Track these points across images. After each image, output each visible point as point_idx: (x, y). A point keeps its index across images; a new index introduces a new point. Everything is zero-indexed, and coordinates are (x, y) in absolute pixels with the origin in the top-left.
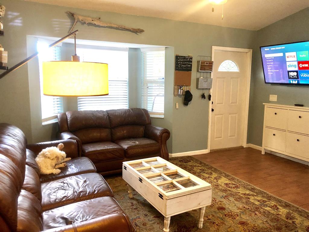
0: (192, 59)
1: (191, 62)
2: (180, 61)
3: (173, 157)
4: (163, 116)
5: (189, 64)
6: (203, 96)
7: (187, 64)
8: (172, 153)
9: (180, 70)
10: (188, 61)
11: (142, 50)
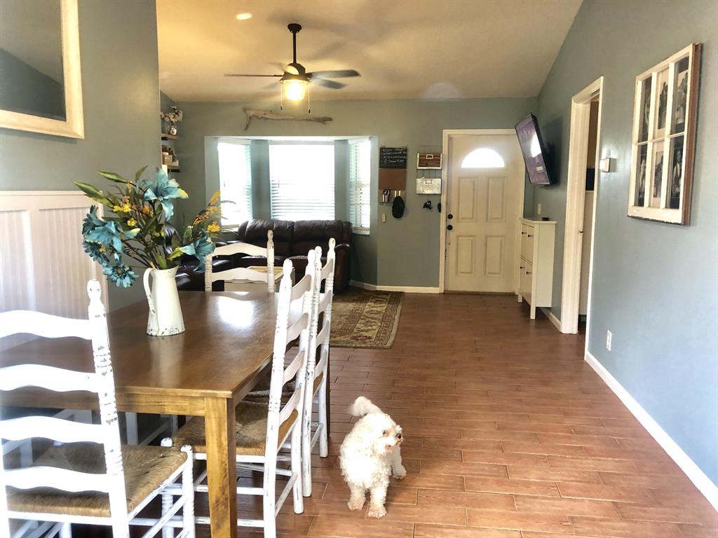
0: (406, 150)
1: (406, 155)
2: (386, 155)
3: (377, 289)
4: (368, 233)
5: (402, 159)
6: (427, 206)
7: (397, 159)
8: (376, 285)
9: (387, 167)
10: (400, 155)
11: (350, 142)
